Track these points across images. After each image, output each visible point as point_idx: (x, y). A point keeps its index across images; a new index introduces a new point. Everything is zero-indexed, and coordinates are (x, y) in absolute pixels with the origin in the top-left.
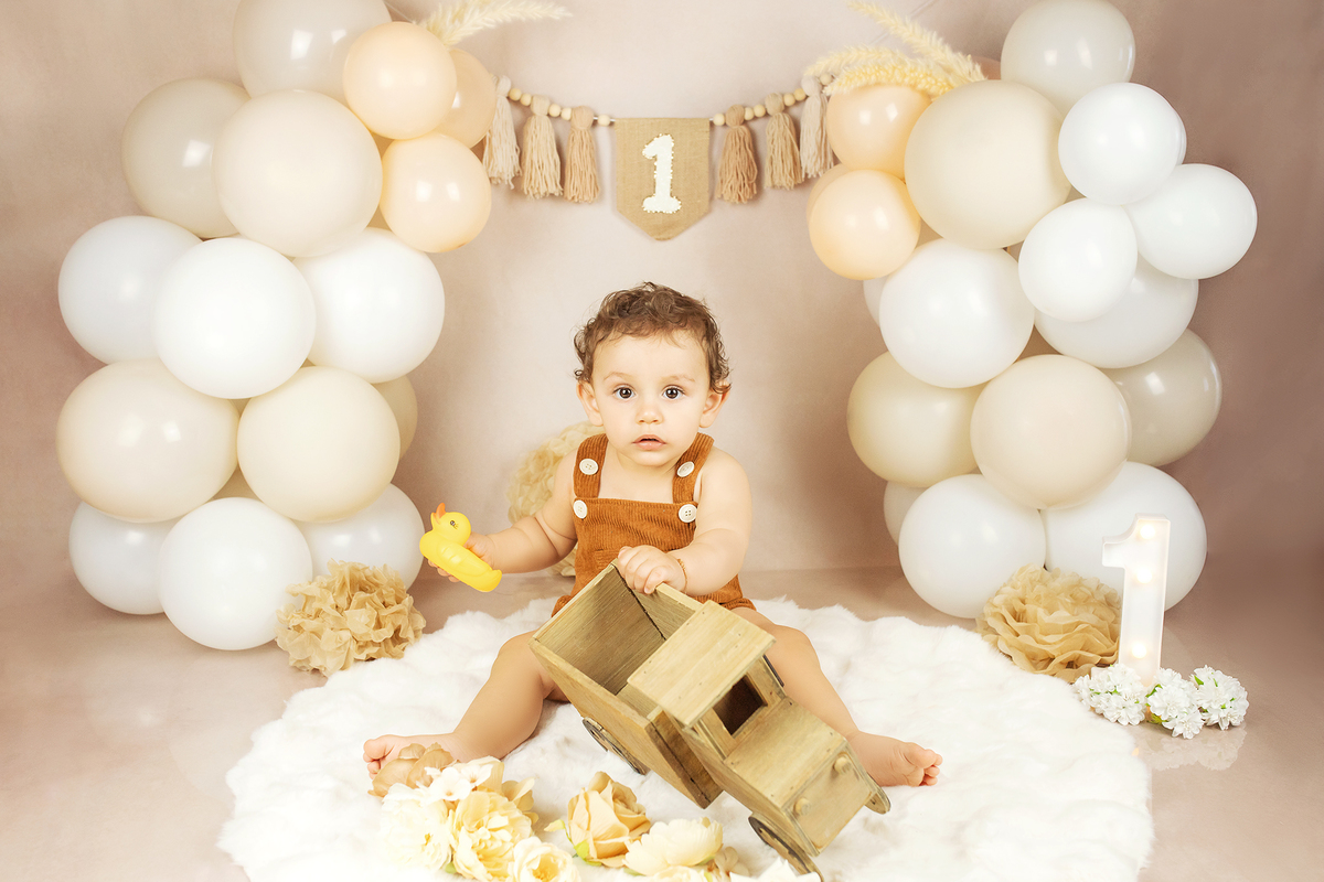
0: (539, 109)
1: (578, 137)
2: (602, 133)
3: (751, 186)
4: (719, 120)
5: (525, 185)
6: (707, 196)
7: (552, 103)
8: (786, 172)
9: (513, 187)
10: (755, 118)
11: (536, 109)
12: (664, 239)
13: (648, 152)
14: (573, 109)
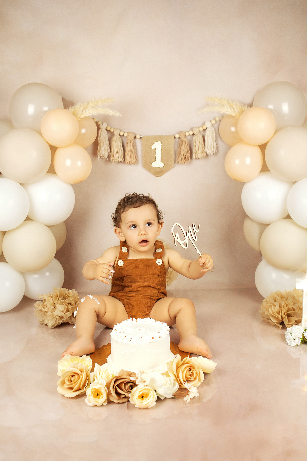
0: (116, 133)
1: (129, 142)
2: (138, 141)
3: (188, 158)
4: (177, 136)
5: (112, 158)
6: (173, 162)
7: (121, 131)
8: (200, 153)
9: (107, 159)
10: (190, 135)
11: (115, 133)
12: (159, 176)
13: (153, 147)
14: (128, 133)
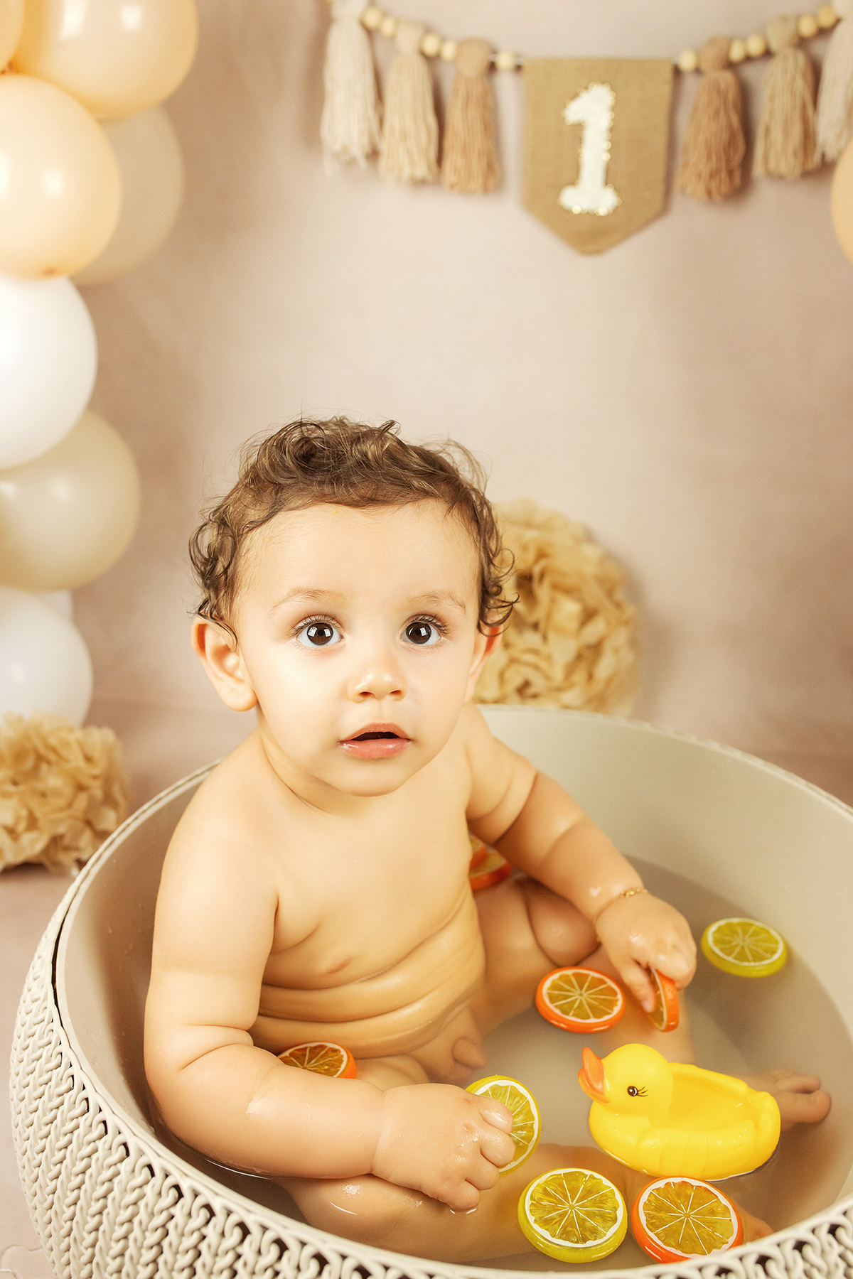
0: (407, 41)
1: (462, 88)
2: (506, 85)
3: (730, 173)
4: (687, 62)
5: (383, 162)
6: (660, 188)
7: (428, 30)
8: (790, 151)
9: (366, 165)
10: (748, 59)
11: (400, 41)
12: (593, 253)
13: (575, 112)
14: (462, 44)
